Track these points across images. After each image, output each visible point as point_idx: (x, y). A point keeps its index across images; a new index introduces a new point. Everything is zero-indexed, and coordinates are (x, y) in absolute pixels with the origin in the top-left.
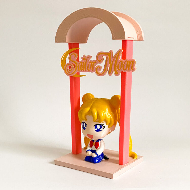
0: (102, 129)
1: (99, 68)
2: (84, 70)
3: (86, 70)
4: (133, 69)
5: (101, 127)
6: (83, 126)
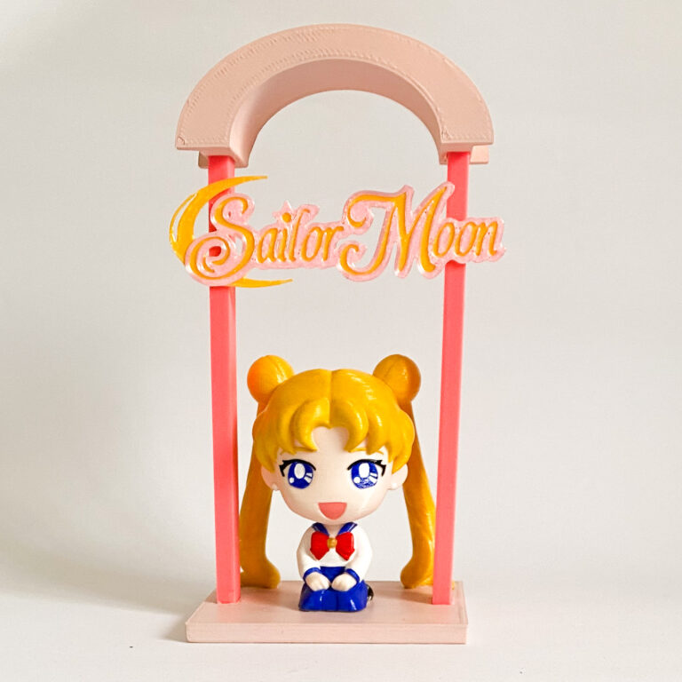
0: (377, 478)
1: (354, 251)
2: (284, 260)
3: (293, 259)
4: (496, 252)
5: (373, 470)
6: (291, 474)
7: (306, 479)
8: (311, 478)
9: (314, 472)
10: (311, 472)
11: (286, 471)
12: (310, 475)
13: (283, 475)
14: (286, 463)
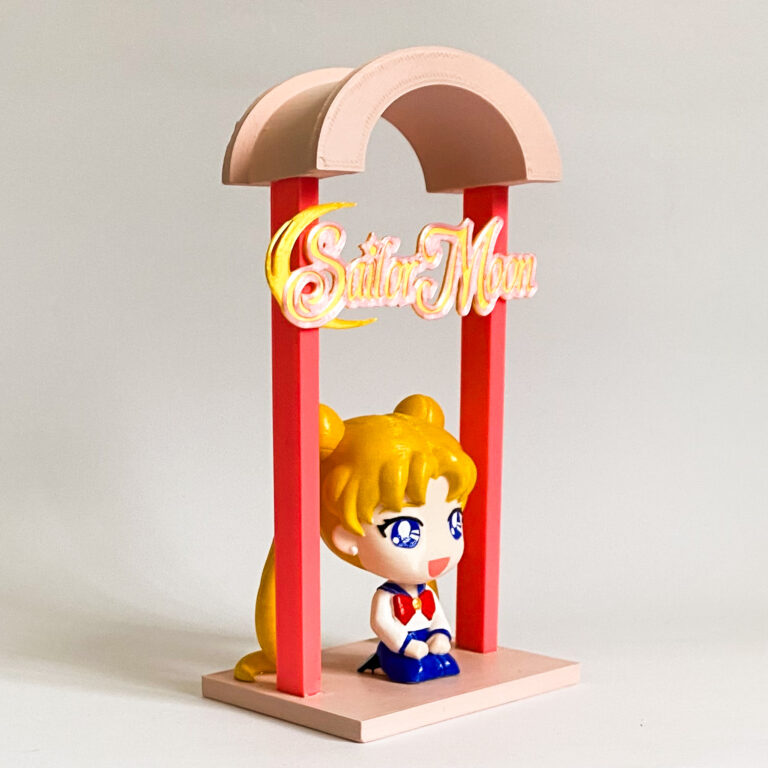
6: (395, 533)
7: (413, 536)
8: (419, 535)
9: (420, 527)
10: (418, 528)
11: (388, 530)
12: (417, 531)
13: (385, 536)
14: (388, 522)
